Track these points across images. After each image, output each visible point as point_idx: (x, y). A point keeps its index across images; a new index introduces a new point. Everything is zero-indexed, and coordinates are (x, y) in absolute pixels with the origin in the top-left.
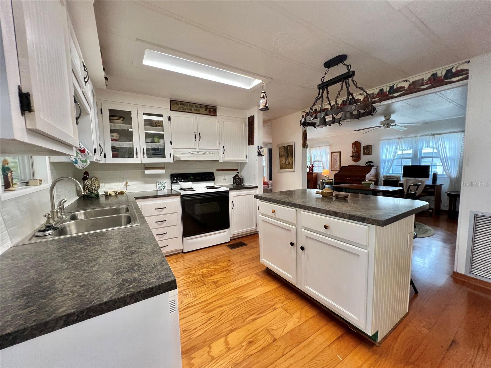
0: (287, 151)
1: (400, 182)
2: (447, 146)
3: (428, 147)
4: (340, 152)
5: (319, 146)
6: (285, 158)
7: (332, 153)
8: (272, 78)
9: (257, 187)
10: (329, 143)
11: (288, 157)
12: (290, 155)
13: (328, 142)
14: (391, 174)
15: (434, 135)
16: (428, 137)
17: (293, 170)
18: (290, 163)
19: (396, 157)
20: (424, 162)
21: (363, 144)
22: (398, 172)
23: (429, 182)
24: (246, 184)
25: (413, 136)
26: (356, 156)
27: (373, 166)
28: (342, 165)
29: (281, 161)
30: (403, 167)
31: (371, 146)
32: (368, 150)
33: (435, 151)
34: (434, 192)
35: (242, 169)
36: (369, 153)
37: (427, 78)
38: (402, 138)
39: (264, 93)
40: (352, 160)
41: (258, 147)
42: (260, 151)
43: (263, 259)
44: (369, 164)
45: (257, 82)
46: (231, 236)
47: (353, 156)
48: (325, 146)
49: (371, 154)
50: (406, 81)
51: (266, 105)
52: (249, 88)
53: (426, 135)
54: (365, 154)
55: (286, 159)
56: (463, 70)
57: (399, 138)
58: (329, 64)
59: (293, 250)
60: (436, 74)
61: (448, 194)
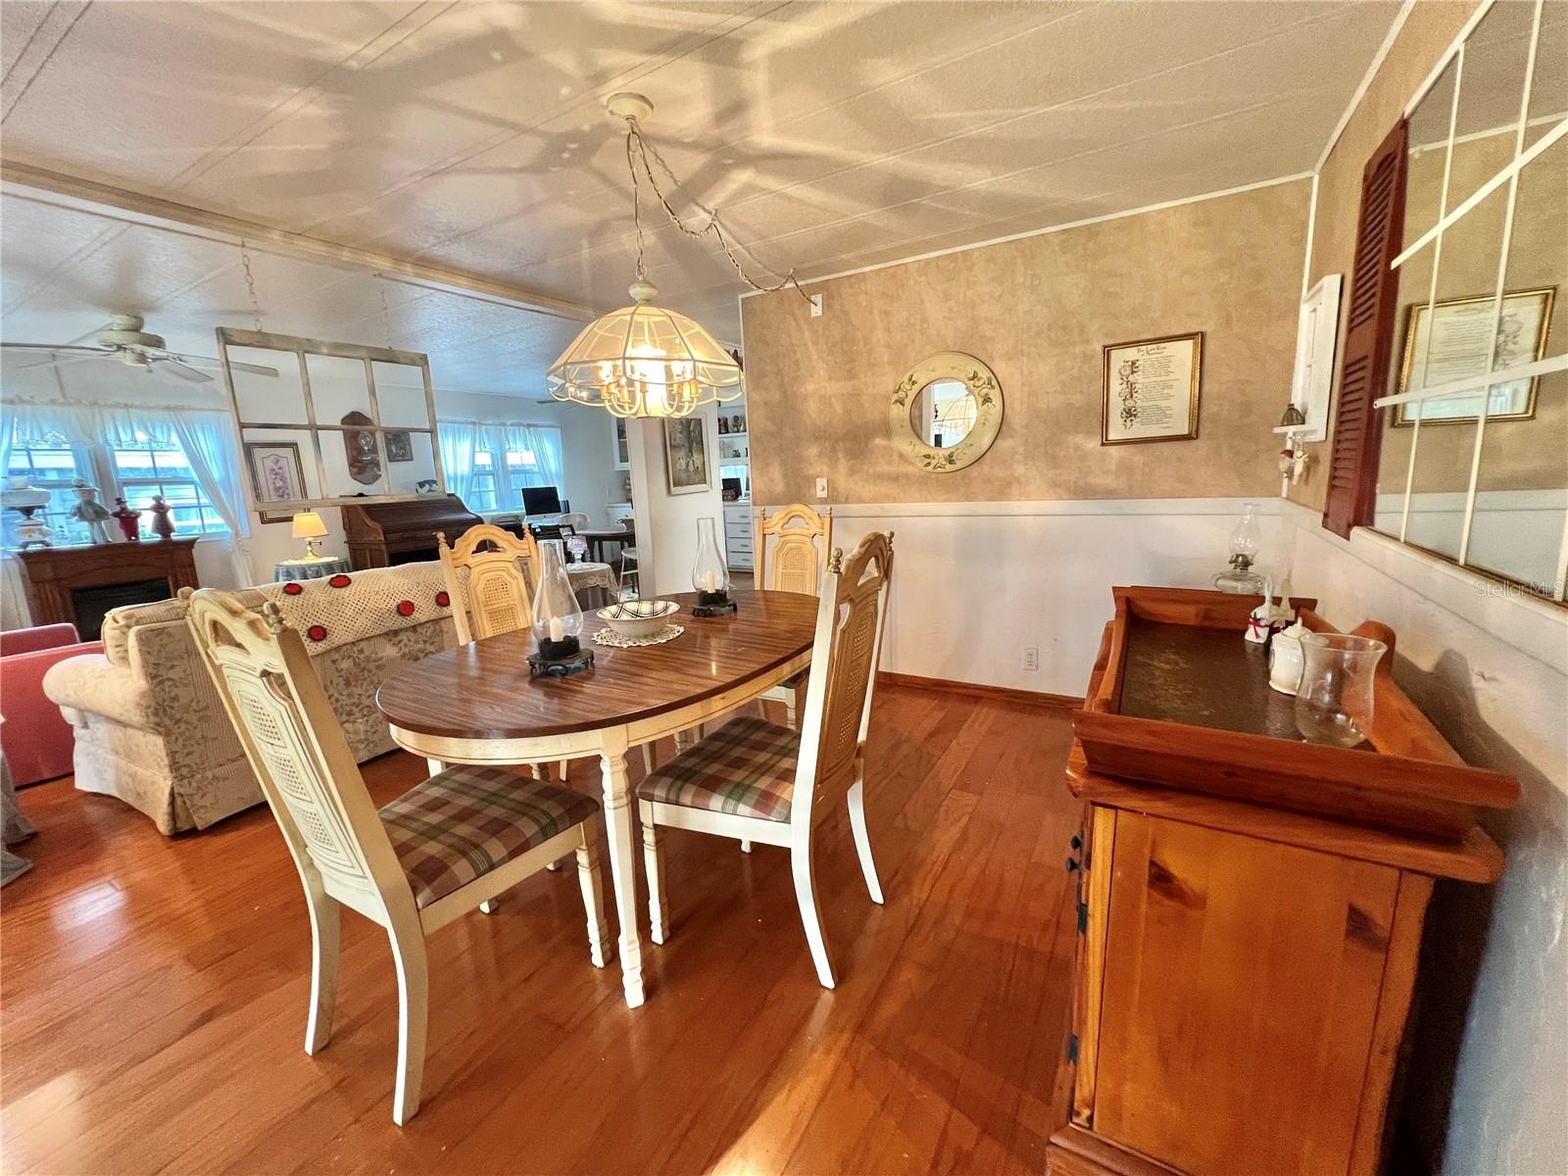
2: (549, 451)
4: (294, 446)
5: (168, 408)
7: (249, 446)
15: (529, 426)
16: (521, 429)
21: (382, 424)
25: (497, 422)
31: (405, 430)
32: (401, 448)
36: (403, 455)
38: (479, 423)
40: (354, 477)
44: (428, 487)
48: (208, 410)
49: (412, 460)
53: (519, 425)
54: (392, 458)
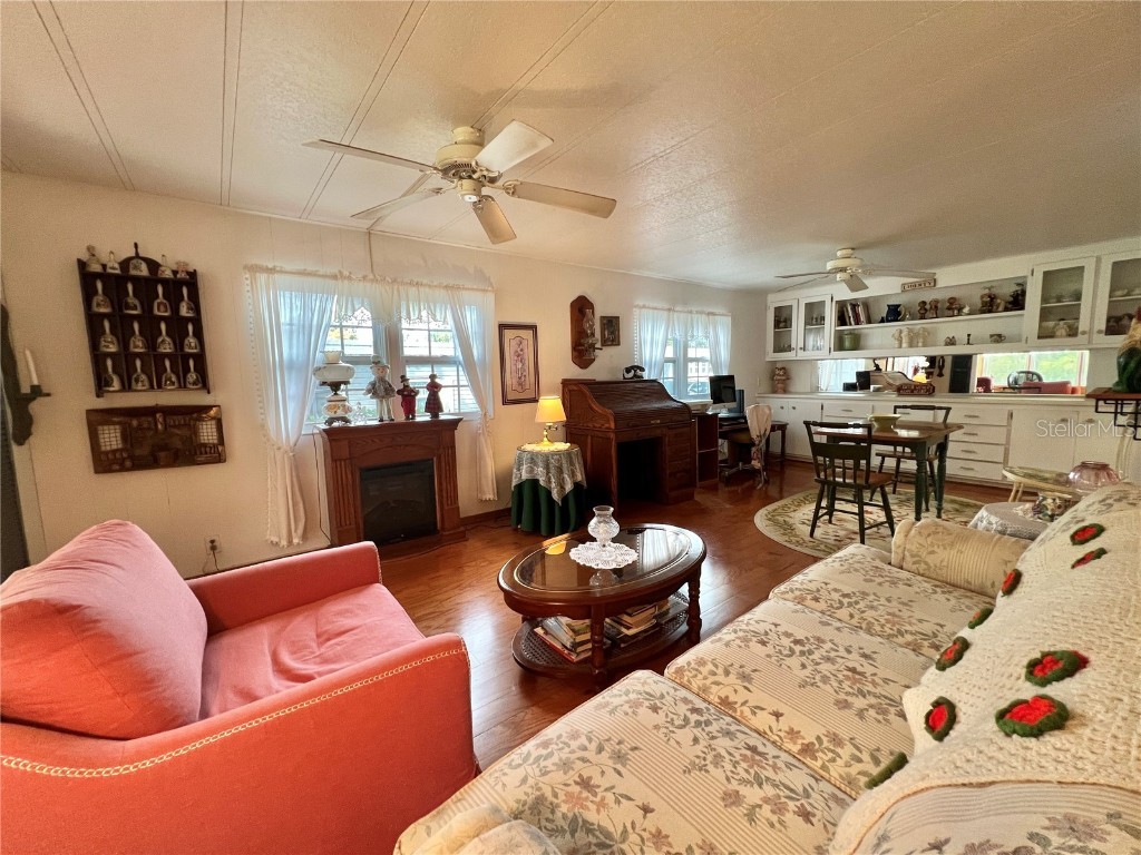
2: (721, 339)
4: (533, 328)
5: (446, 287)
7: (503, 327)
10: (491, 280)
16: (703, 317)
21: (601, 310)
25: (685, 310)
31: (617, 318)
32: (612, 333)
36: (613, 341)
44: (632, 372)
48: (477, 290)
49: (619, 344)
57: (669, 309)
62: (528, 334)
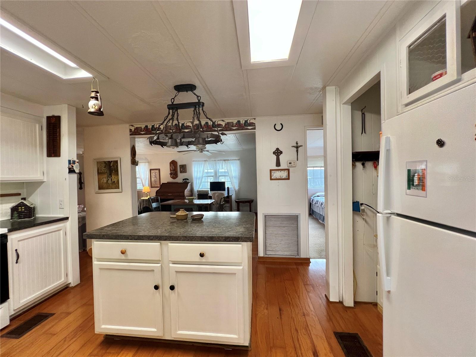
0: (110, 167)
1: (209, 195)
2: (232, 168)
3: (223, 168)
4: (159, 170)
6: (106, 176)
7: (151, 170)
8: (108, 78)
9: (67, 218)
10: (148, 160)
11: (111, 175)
12: (114, 171)
13: (146, 159)
14: (201, 189)
15: (225, 160)
16: (222, 161)
17: (120, 190)
18: (114, 182)
19: (204, 176)
20: (222, 180)
21: (179, 164)
22: (207, 187)
23: (225, 194)
24: (40, 215)
25: (214, 160)
26: (174, 174)
27: (188, 183)
28: (162, 182)
29: (101, 179)
30: (209, 184)
31: (186, 165)
32: (184, 169)
33: (226, 171)
34: (229, 201)
35: (30, 194)
36: (184, 171)
37: (235, 123)
38: (207, 161)
39: (97, 92)
40: (171, 177)
41: (69, 161)
42: (72, 166)
43: (103, 326)
44: (185, 180)
45: (83, 74)
46: (13, 313)
47: (171, 174)
48: (143, 162)
49: (186, 172)
50: (223, 121)
51: (100, 109)
52: (64, 77)
53: (221, 160)
54: (181, 172)
55: (108, 177)
56: (253, 123)
57: (205, 161)
58: (180, 88)
59: (158, 294)
60: (240, 121)
61: (236, 202)
62: (157, 171)
